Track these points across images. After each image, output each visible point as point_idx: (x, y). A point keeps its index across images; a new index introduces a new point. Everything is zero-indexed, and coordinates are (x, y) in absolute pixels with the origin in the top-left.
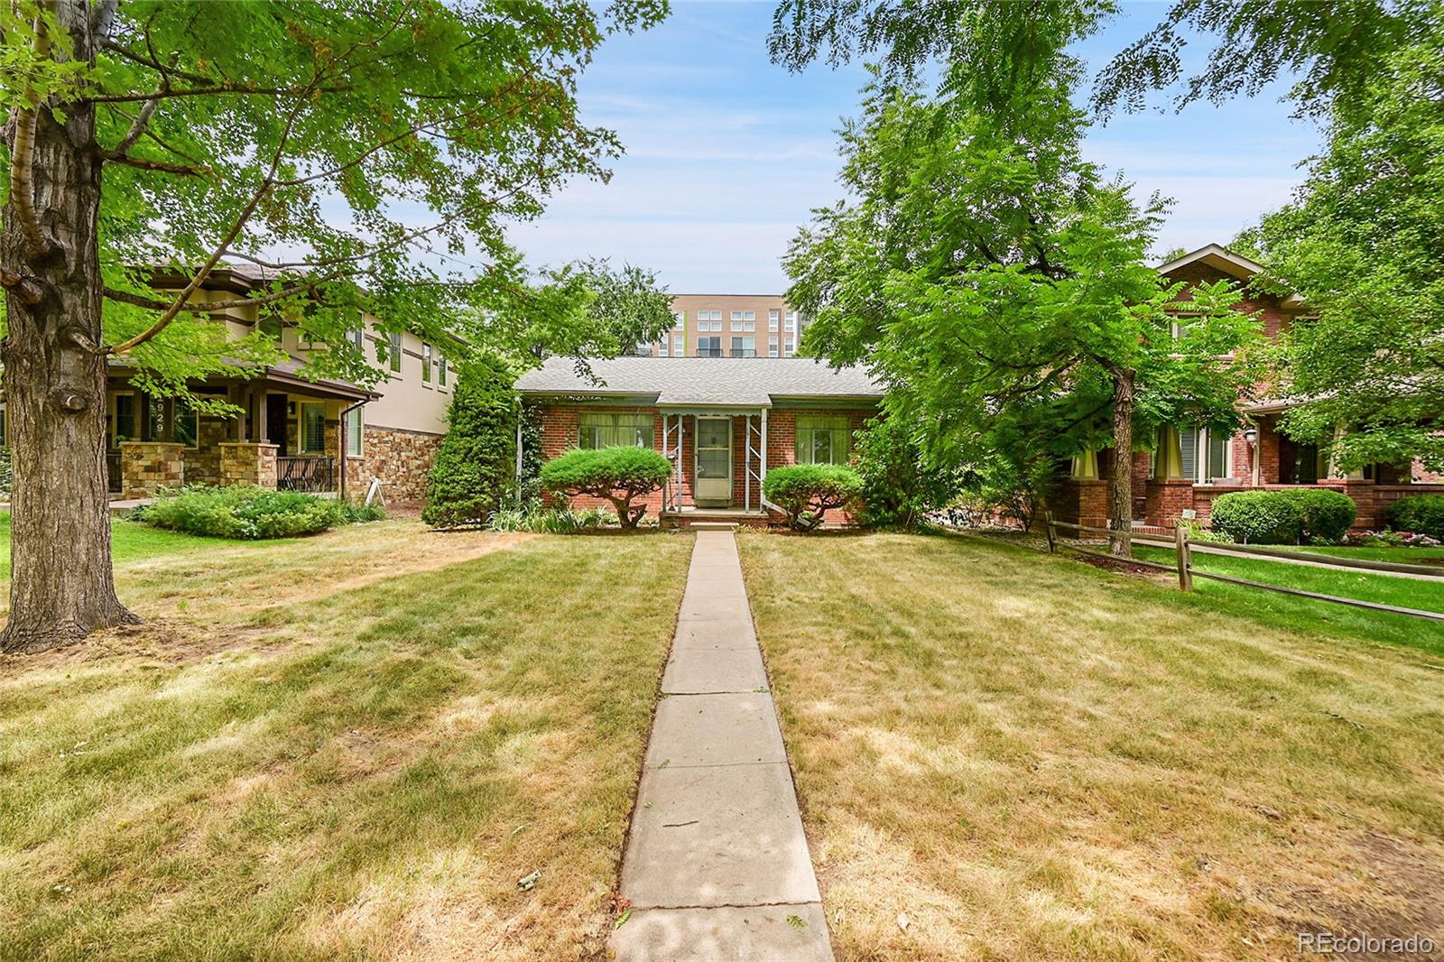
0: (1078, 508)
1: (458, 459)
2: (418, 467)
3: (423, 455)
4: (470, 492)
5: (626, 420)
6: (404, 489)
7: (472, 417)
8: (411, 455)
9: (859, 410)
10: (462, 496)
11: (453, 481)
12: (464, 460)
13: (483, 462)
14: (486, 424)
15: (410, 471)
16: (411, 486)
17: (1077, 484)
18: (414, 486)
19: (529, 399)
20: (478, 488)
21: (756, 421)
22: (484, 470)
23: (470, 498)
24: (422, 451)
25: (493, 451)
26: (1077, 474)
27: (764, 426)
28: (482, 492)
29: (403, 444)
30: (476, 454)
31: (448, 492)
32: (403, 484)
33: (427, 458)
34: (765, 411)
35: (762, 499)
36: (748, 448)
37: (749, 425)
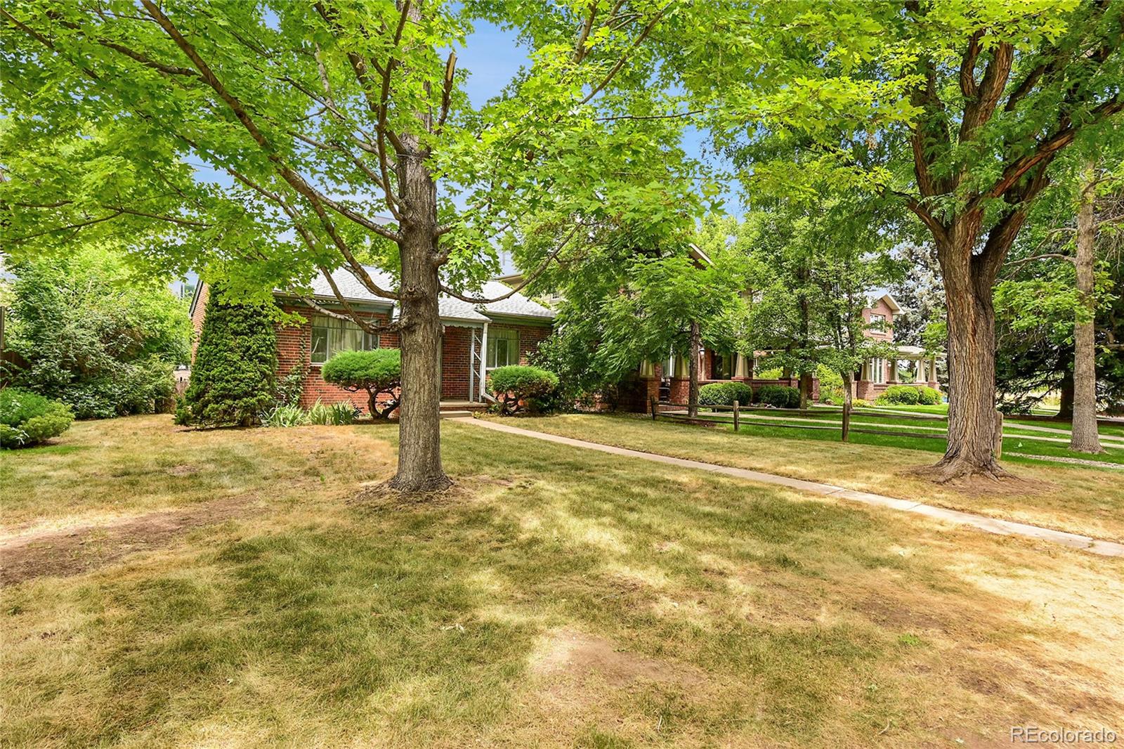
0: (646, 394)
4: (253, 390)
5: (353, 324)
7: (246, 317)
9: (543, 327)
10: (246, 394)
11: (235, 379)
12: (242, 358)
13: (263, 360)
17: (645, 380)
21: (479, 332)
22: (264, 367)
23: (253, 396)
25: (267, 350)
26: (644, 374)
27: (485, 336)
28: (262, 389)
30: (254, 353)
31: (230, 390)
34: (486, 325)
35: (483, 392)
36: (473, 353)
37: (473, 335)
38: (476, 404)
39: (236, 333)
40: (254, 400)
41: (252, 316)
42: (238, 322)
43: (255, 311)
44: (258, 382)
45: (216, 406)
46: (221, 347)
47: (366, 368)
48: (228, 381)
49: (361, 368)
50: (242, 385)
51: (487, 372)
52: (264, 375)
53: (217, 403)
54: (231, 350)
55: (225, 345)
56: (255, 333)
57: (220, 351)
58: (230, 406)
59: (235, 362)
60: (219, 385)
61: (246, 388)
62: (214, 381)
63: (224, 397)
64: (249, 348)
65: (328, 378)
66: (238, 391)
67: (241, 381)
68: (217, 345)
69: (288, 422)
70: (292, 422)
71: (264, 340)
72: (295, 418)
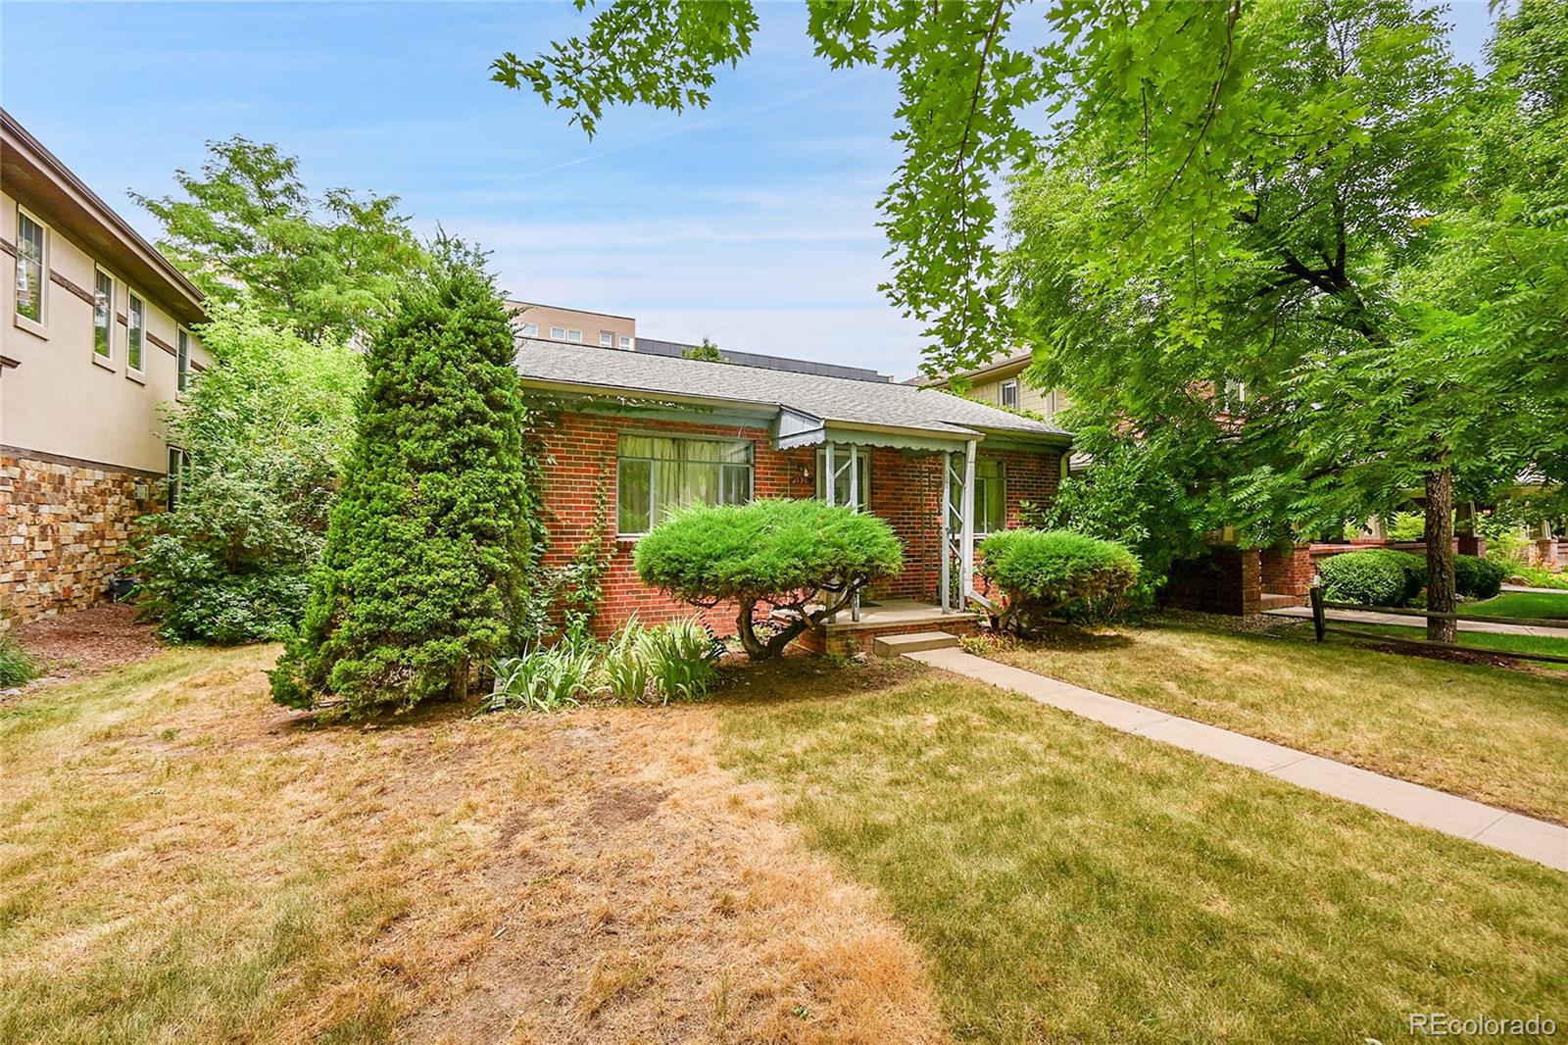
1: (411, 529)
2: (80, 539)
3: (90, 511)
4: (457, 615)
5: (701, 452)
6: (45, 589)
7: (445, 424)
8: (65, 511)
10: (435, 629)
11: (406, 590)
12: (430, 533)
13: (484, 535)
14: (480, 442)
15: (60, 547)
16: (62, 580)
18: (69, 579)
19: (537, 394)
20: (476, 603)
21: (959, 457)
22: (488, 554)
23: (456, 632)
24: (89, 503)
25: (500, 508)
27: (970, 468)
28: (484, 612)
29: (46, 488)
30: (464, 517)
31: (392, 619)
32: (43, 579)
33: (99, 518)
34: (973, 446)
35: (968, 588)
36: (946, 504)
37: (948, 468)
38: (955, 614)
39: (417, 466)
40: (456, 645)
41: (460, 423)
42: (425, 438)
43: (468, 409)
44: (472, 592)
45: (354, 664)
46: (376, 503)
47: (743, 551)
48: (387, 596)
49: (730, 552)
50: (423, 606)
51: (976, 544)
52: (489, 574)
53: (360, 655)
54: (401, 510)
55: (387, 498)
56: (468, 465)
57: (374, 513)
58: (392, 665)
59: (409, 544)
60: (361, 609)
61: (435, 613)
62: (352, 596)
63: (377, 639)
64: (449, 505)
65: (648, 575)
66: (411, 623)
67: (424, 594)
68: (369, 498)
69: (552, 694)
70: (561, 694)
71: (494, 482)
72: (568, 680)
